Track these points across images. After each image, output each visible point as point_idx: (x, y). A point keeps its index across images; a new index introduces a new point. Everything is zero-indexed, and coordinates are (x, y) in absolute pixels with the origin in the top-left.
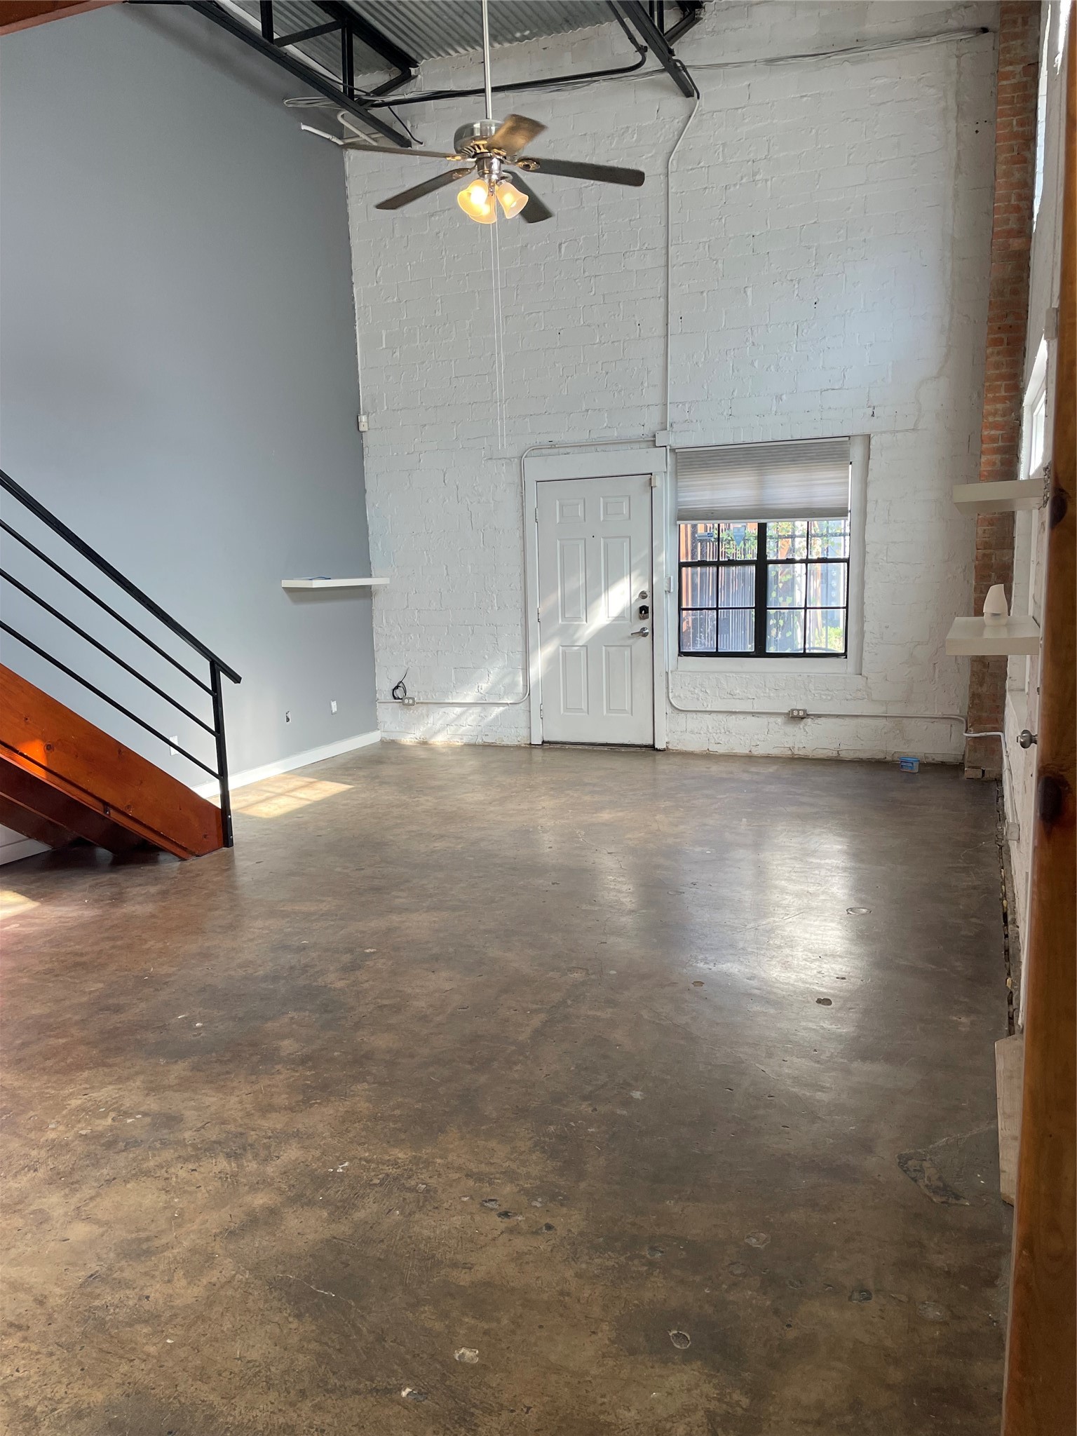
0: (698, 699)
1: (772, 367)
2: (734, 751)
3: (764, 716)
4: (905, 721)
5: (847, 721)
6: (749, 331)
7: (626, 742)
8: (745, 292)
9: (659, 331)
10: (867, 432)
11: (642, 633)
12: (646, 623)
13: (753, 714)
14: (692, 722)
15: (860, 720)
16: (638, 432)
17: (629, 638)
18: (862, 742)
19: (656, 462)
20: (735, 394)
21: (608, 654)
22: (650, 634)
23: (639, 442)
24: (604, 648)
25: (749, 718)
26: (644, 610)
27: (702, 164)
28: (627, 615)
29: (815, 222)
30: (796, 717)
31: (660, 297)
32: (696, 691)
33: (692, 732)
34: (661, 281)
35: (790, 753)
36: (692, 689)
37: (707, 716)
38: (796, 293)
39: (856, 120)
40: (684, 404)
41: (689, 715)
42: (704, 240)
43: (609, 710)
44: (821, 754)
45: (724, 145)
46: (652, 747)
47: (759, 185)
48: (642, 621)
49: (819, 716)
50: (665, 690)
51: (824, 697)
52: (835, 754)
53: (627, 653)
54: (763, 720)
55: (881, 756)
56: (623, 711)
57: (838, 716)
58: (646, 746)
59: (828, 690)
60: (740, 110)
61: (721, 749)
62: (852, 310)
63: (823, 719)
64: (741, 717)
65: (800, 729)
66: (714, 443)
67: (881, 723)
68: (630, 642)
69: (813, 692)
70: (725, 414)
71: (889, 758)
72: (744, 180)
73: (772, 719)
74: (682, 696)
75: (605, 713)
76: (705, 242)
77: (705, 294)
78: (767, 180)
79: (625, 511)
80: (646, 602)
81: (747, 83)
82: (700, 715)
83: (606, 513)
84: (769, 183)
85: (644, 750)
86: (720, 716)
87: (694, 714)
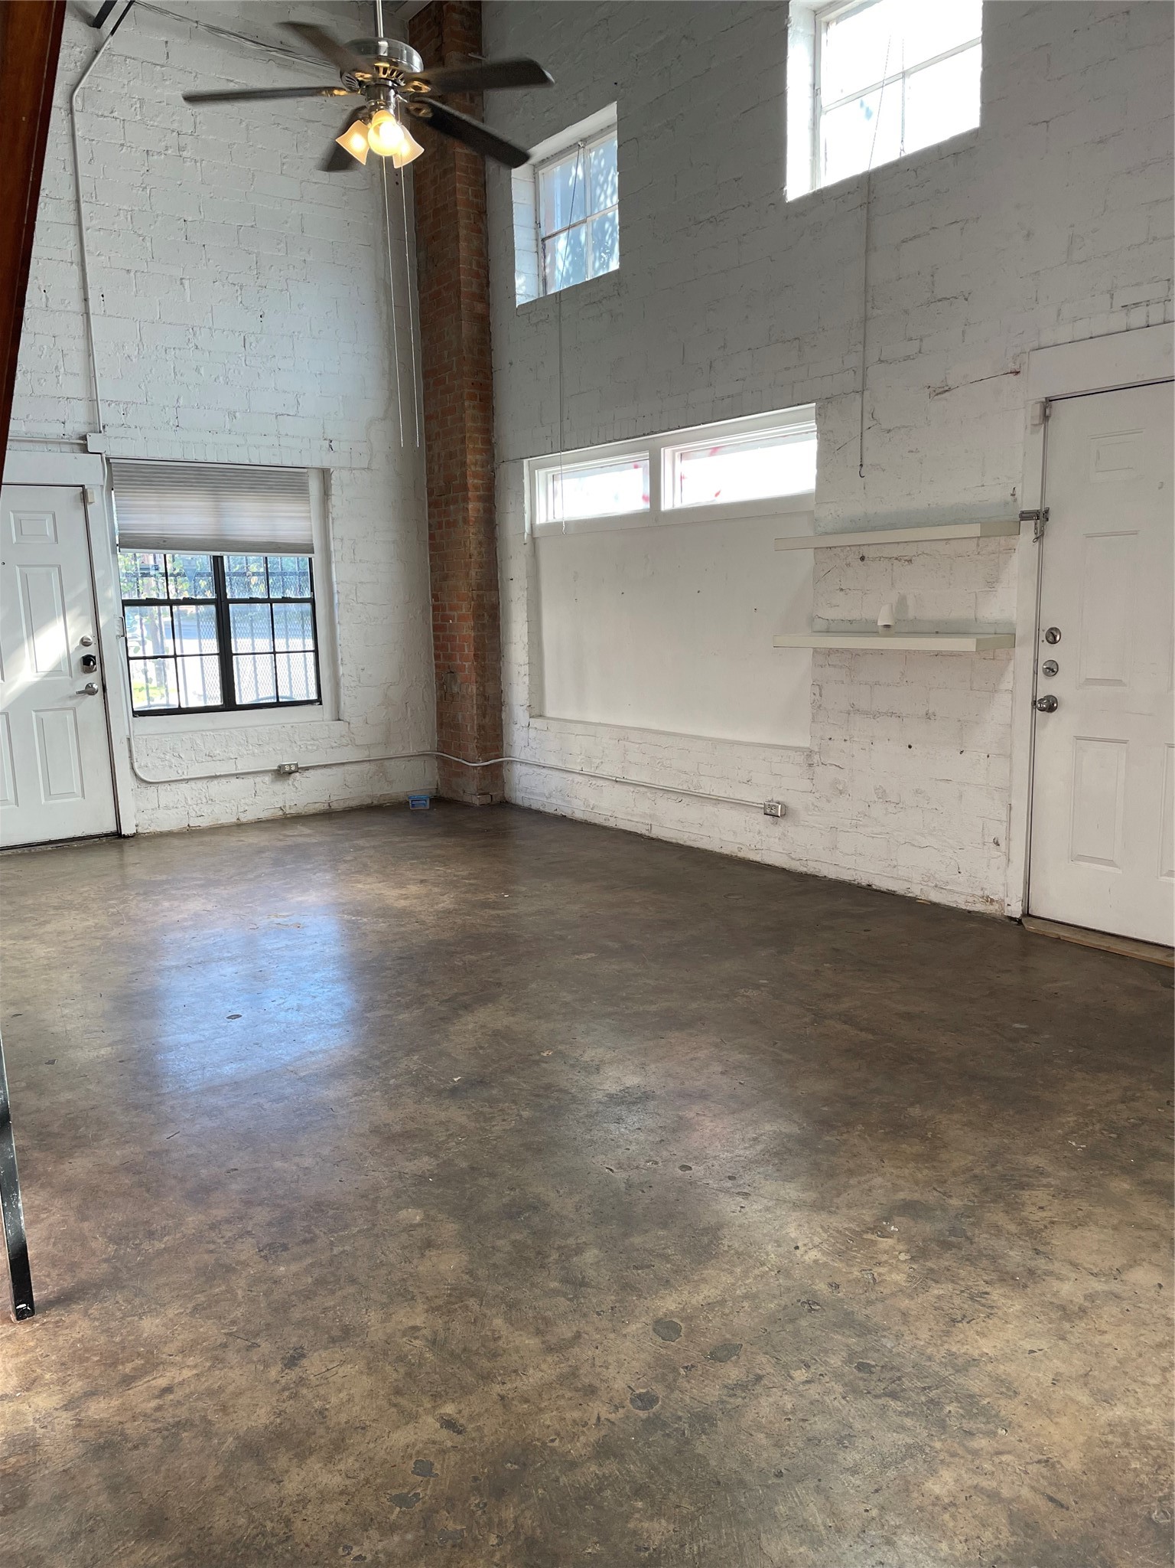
0: (171, 767)
1: (221, 378)
2: (220, 822)
3: (249, 776)
4: (387, 763)
5: (334, 770)
6: (191, 330)
7: (79, 834)
8: (181, 284)
9: (76, 305)
10: (326, 465)
11: (89, 691)
12: (93, 678)
13: (237, 776)
14: (167, 795)
15: (346, 767)
16: (54, 430)
17: (71, 697)
18: (351, 790)
19: (90, 472)
20: (181, 401)
21: (41, 722)
22: (100, 691)
23: (60, 443)
24: (34, 714)
25: (234, 780)
26: (87, 661)
27: (115, 114)
28: (65, 668)
29: (252, 226)
30: (282, 773)
31: (72, 263)
32: (167, 757)
33: (167, 807)
34: (72, 243)
35: (281, 813)
36: (163, 756)
37: (184, 785)
38: (240, 300)
39: (286, 129)
40: (118, 403)
41: (161, 787)
42: (125, 207)
43: (49, 794)
44: (311, 809)
45: (141, 101)
46: (118, 835)
47: (188, 164)
48: (87, 675)
49: (307, 769)
50: (128, 760)
51: (310, 747)
52: (326, 807)
53: (70, 716)
54: (249, 781)
55: (369, 801)
56: (72, 794)
57: (325, 766)
58: (106, 835)
59: (313, 739)
60: (159, 67)
61: (204, 823)
62: (299, 332)
63: (312, 772)
64: (224, 781)
65: (289, 785)
66: (160, 456)
67: (366, 767)
68: (70, 703)
69: (299, 743)
70: (171, 423)
71: (375, 802)
72: (169, 152)
73: (258, 779)
74: (149, 765)
75: (43, 801)
76: (127, 211)
77: (132, 274)
78: (196, 162)
79: (49, 532)
80: (91, 650)
81: (164, 39)
82: (173, 786)
83: (20, 531)
84: (199, 164)
85: (104, 840)
86: (200, 784)
87: (167, 785)
